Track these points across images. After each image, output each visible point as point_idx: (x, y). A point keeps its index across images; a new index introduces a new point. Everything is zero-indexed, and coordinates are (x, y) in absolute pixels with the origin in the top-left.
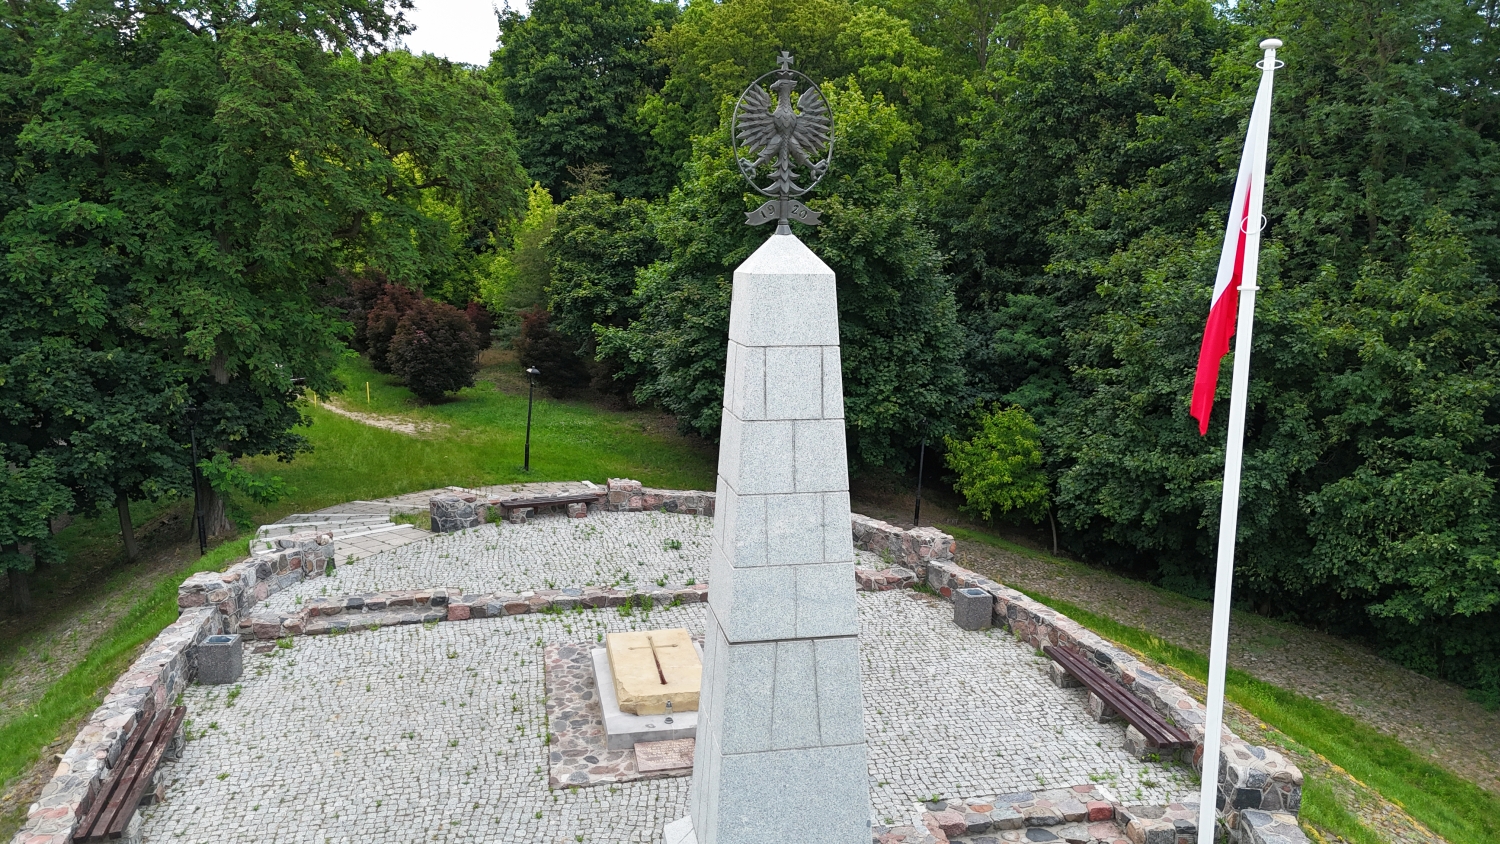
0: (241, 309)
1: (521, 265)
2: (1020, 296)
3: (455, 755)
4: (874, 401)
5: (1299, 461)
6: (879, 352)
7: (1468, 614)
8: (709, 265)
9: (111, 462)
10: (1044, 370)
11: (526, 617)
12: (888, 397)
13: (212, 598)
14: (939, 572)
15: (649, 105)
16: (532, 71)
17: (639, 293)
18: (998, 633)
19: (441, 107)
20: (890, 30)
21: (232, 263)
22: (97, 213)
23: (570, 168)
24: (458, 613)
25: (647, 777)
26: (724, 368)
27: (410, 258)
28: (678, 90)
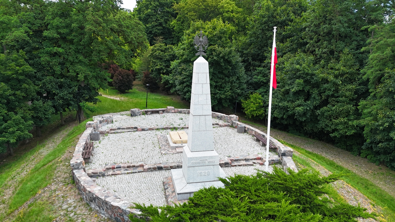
0: (88, 70)
1: (143, 61)
2: (259, 68)
3: (143, 150)
4: (225, 92)
5: (316, 103)
6: (226, 81)
7: (349, 135)
8: (188, 61)
9: (63, 103)
10: (265, 85)
11: (153, 131)
12: (229, 91)
13: (92, 126)
14: (235, 123)
15: (173, 22)
16: (145, 14)
17: (171, 67)
18: (245, 134)
19: (130, 26)
20: (230, 5)
21: (87, 60)
22: (60, 50)
23: (154, 37)
24: (139, 130)
25: (178, 153)
26: (192, 84)
27: (124, 59)
28: (180, 18)
